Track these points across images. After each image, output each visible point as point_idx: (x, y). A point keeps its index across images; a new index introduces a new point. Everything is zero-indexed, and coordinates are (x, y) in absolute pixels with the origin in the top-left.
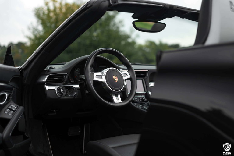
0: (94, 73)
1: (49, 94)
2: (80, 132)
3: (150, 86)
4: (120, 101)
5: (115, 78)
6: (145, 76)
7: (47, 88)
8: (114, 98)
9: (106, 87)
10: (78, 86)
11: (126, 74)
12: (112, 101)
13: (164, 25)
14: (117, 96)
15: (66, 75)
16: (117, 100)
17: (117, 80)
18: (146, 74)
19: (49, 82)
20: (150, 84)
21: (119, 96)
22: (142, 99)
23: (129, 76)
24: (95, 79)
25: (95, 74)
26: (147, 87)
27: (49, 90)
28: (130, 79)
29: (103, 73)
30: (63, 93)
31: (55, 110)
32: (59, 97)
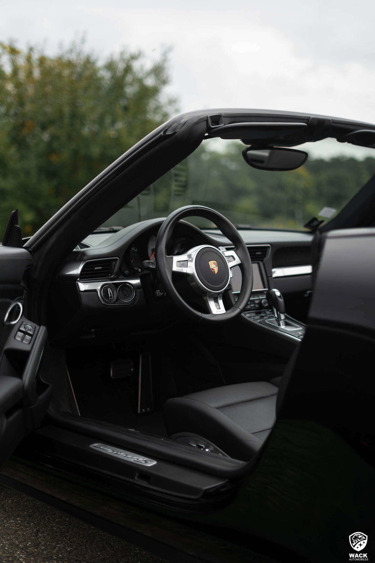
0: (173, 257)
1: (84, 300)
2: (132, 370)
3: (274, 275)
4: (223, 310)
5: (213, 265)
6: (264, 257)
7: (83, 287)
8: (212, 304)
9: (194, 283)
10: (136, 282)
11: (232, 256)
12: (207, 311)
14: (216, 301)
15: (117, 259)
16: (217, 309)
17: (216, 270)
18: (266, 251)
19: (86, 276)
20: (274, 272)
21: (221, 302)
22: (260, 304)
23: (237, 261)
24: (175, 268)
25: (176, 259)
26: (269, 278)
27: (85, 291)
28: (241, 265)
29: (190, 256)
30: (111, 297)
31: (93, 330)
32: (105, 305)
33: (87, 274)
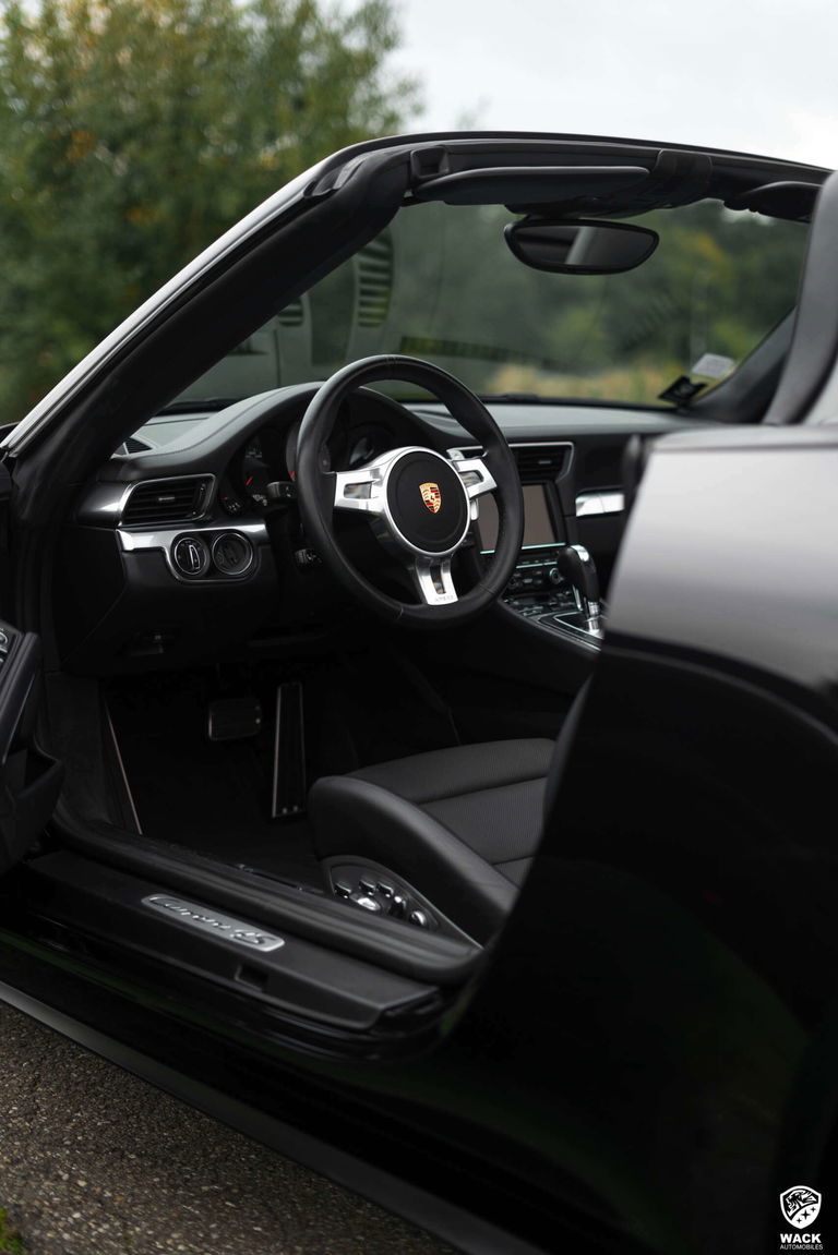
0: (336, 476)
1: (132, 570)
2: (258, 721)
3: (580, 513)
4: (450, 596)
5: (429, 493)
6: (559, 470)
7: (131, 541)
8: (426, 583)
9: (386, 535)
10: (257, 528)
11: (477, 472)
12: (416, 596)
13: (650, 237)
14: (437, 578)
15: (210, 479)
16: (438, 592)
17: (437, 504)
18: (562, 457)
19: (136, 516)
20: (582, 504)
21: (447, 577)
22: (545, 577)
23: (489, 482)
24: (340, 499)
25: (344, 479)
26: (567, 519)
27: (136, 551)
28: (495, 493)
29: (375, 472)
30: (196, 564)
31: (158, 637)
32: (182, 583)
33: (140, 513)
